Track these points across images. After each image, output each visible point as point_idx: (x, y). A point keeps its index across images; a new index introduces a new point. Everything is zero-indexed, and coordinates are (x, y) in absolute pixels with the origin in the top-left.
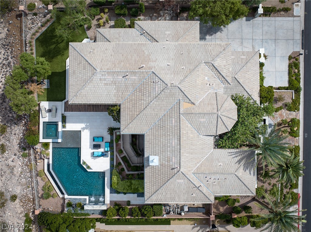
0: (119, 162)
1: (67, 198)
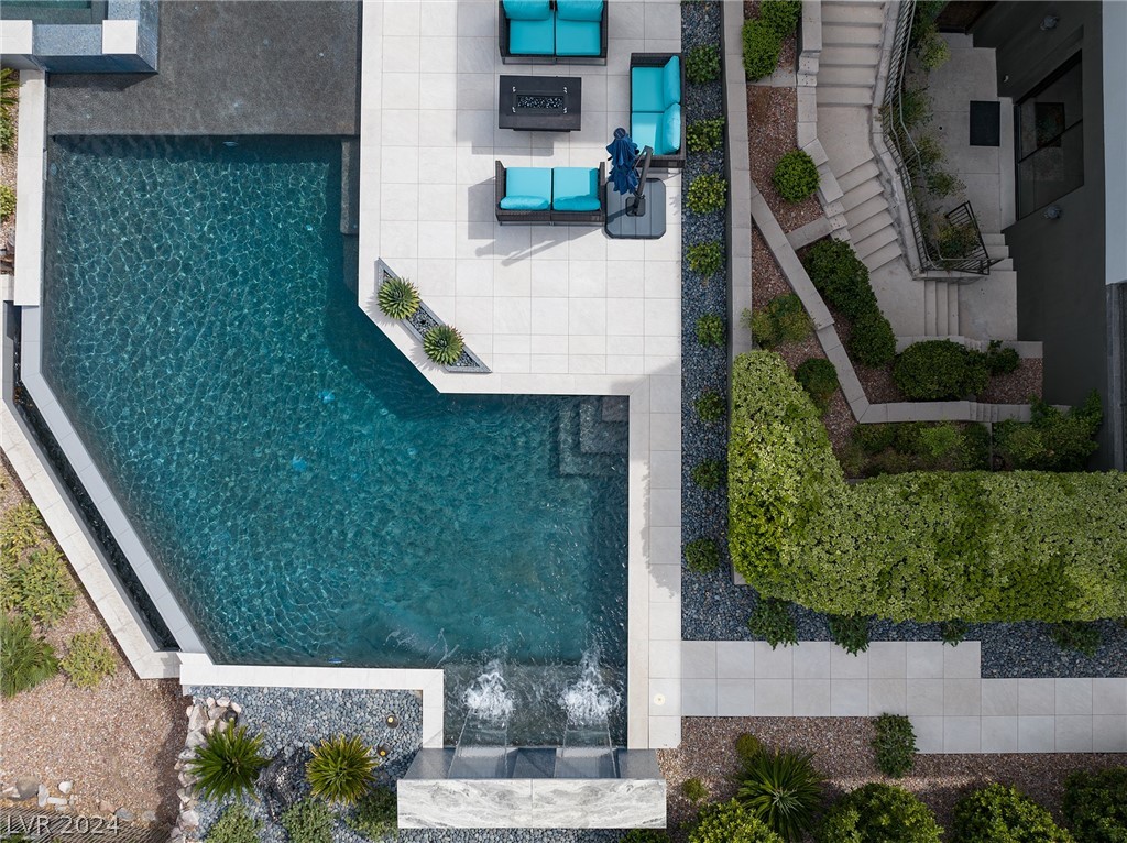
1: (208, 691)
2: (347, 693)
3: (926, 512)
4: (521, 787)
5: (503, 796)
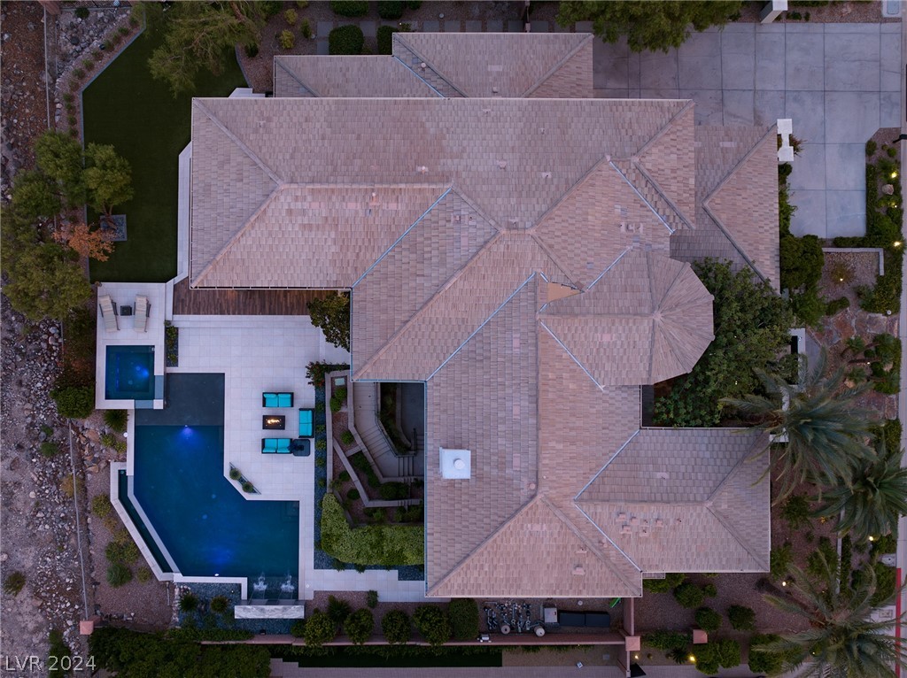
0: (341, 469)
1: (181, 584)
2: (220, 584)
3: (368, 537)
4: (268, 607)
5: (262, 610)
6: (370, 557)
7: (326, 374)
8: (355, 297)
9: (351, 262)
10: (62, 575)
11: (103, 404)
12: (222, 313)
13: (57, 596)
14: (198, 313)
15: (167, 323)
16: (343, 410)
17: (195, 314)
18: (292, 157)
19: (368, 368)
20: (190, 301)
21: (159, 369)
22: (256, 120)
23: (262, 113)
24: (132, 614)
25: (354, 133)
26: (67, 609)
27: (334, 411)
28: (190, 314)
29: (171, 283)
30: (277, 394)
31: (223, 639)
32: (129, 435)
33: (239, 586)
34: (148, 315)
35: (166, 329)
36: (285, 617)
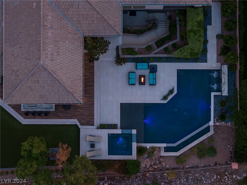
0: (163, 51)
1: (214, 122)
2: (214, 104)
3: (191, 36)
4: (223, 81)
5: (224, 83)
6: (200, 36)
7: (121, 57)
8: (87, 35)
9: (73, 36)
10: (212, 180)
11: (134, 156)
12: (93, 104)
13: (222, 182)
14: (93, 115)
15: (98, 128)
16: (136, 50)
17: (94, 116)
18: (29, 60)
19: (117, 29)
20: (88, 118)
21: (119, 131)
22: (13, 76)
23: (10, 74)
24: (229, 146)
25: (19, 35)
26: (228, 178)
27: (137, 53)
28: (93, 119)
29: (80, 126)
30: (129, 79)
31: (237, 101)
32: (148, 146)
33: (215, 96)
34: (95, 136)
35: (101, 128)
36: (227, 73)
